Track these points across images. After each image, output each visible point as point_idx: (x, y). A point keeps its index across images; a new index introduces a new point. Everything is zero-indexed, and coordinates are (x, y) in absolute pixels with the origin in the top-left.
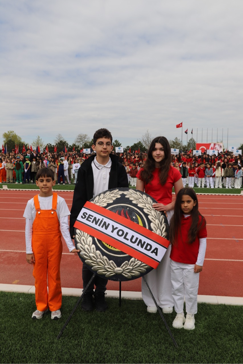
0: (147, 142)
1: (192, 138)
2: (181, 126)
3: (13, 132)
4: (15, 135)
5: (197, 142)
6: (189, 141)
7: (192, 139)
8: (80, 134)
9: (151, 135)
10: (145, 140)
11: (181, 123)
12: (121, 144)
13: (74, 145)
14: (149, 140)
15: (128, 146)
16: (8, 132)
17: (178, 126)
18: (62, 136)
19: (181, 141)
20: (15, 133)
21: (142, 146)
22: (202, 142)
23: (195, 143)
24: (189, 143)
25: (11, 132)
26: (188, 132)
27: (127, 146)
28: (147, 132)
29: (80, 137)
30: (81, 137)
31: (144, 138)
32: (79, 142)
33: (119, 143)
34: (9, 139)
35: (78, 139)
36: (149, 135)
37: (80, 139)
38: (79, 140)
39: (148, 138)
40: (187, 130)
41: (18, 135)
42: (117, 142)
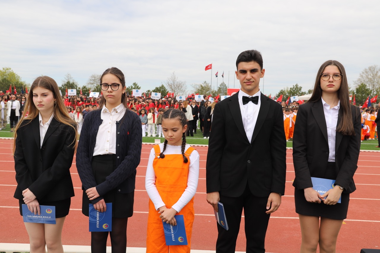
0: (173, 86)
1: (223, 82)
2: (211, 68)
3: (10, 69)
4: (13, 72)
5: (228, 87)
6: (220, 86)
7: (223, 84)
8: (93, 75)
9: (177, 78)
10: (170, 84)
11: (211, 65)
12: (140, 87)
13: (84, 87)
14: (175, 84)
15: (149, 90)
16: (4, 69)
17: (207, 68)
18: (72, 77)
19: (211, 86)
20: (12, 70)
21: (165, 90)
22: (234, 88)
23: (227, 88)
24: (220, 88)
25: (7, 69)
26: (218, 75)
27: (147, 90)
28: (173, 74)
29: (93, 79)
30: (95, 77)
31: (170, 81)
32: (92, 84)
33: (138, 86)
34: (5, 77)
35: (91, 80)
36: (175, 78)
37: (93, 80)
38: (92, 82)
39: (174, 81)
40: (217, 73)
41: (16, 74)
42: (136, 85)
